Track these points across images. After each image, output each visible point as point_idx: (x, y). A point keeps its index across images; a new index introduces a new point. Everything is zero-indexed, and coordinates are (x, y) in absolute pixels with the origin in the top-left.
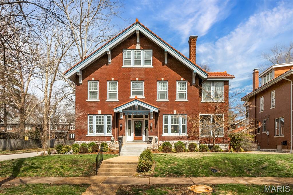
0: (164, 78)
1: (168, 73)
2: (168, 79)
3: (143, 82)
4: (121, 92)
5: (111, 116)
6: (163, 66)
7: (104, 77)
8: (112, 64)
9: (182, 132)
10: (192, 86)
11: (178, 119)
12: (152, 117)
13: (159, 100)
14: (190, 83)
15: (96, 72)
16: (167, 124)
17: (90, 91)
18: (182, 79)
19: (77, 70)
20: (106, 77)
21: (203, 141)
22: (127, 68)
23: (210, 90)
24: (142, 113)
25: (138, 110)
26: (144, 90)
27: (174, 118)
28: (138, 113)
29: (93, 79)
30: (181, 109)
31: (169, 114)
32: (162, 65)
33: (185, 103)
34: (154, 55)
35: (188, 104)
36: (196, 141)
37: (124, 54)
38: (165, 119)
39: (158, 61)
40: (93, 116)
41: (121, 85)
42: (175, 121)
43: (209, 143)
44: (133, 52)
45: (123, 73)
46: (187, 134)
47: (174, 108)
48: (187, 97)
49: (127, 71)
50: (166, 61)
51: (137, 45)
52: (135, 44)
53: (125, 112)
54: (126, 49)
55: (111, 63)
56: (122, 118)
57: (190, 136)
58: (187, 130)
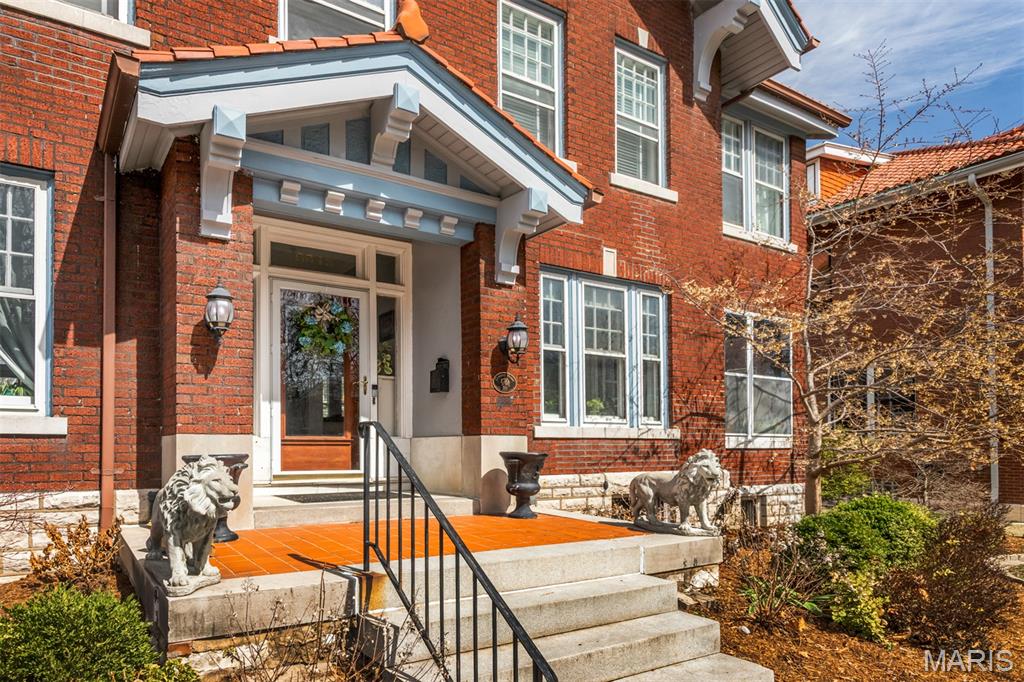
5: (42, 197)
9: (641, 411)
10: (691, 106)
11: (618, 319)
14: (681, 83)
16: (559, 348)
18: (644, 37)
23: (740, 166)
25: (390, 171)
27: (596, 306)
30: (642, 248)
31: (572, 273)
33: (660, 212)
35: (675, 220)
42: (605, 328)
46: (671, 424)
47: (602, 232)
48: (668, 170)
56: (225, 227)
57: (689, 439)
58: (670, 397)
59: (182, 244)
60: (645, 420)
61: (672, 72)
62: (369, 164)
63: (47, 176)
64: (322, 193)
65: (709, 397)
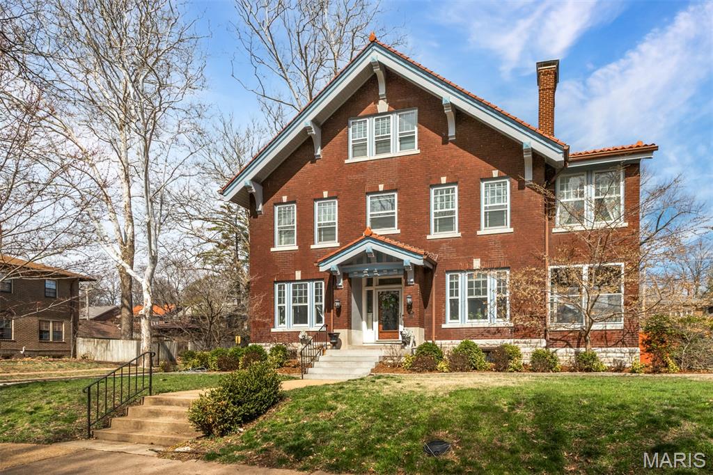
0: (447, 176)
1: (457, 163)
2: (459, 178)
3: (396, 194)
4: (343, 223)
5: (323, 282)
6: (444, 146)
7: (307, 193)
8: (323, 160)
9: (496, 317)
10: (523, 188)
11: (485, 283)
12: (412, 280)
13: (434, 235)
14: (517, 182)
15: (291, 183)
16: (457, 298)
17: (279, 228)
18: (495, 173)
19: (246, 180)
20: (311, 190)
21: (560, 340)
22: (358, 164)
23: (582, 194)
24: (388, 271)
25: (376, 263)
26: (399, 214)
27: (474, 280)
28: (379, 271)
29: (285, 199)
30: (493, 255)
31: (461, 271)
32: (443, 144)
33: (504, 239)
34: (421, 122)
35: (513, 240)
36: (537, 340)
37: (350, 130)
38: (451, 284)
39: (432, 135)
40: (286, 285)
41: (343, 208)
42: (477, 288)
43: (578, 346)
44: (371, 122)
45: (349, 176)
46: (511, 320)
47: (473, 253)
48: (511, 220)
49: (358, 172)
50: (452, 132)
51: (381, 102)
52: (376, 102)
53: (346, 271)
54: (356, 116)
55: (321, 157)
58: (510, 310)
59: (335, 291)
62: (370, 262)
63: (322, 279)
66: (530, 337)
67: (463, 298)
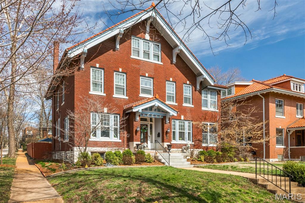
0: (172, 78)
1: (176, 74)
2: (176, 80)
3: (152, 80)
4: (129, 87)
5: (119, 117)
6: (171, 65)
7: (111, 66)
8: (120, 51)
10: (196, 91)
11: (184, 126)
12: (168, 122)
15: (101, 57)
16: (175, 131)
17: (93, 81)
18: (188, 82)
19: (85, 49)
20: (113, 65)
23: (207, 97)
27: (180, 124)
30: (188, 115)
31: (177, 120)
33: (191, 109)
34: (162, 50)
35: (193, 110)
37: (132, 41)
38: (173, 124)
39: (167, 58)
40: (97, 114)
42: (182, 127)
44: (141, 41)
45: (132, 64)
46: (193, 142)
47: (181, 113)
48: (192, 102)
49: (136, 64)
51: (147, 34)
52: (145, 33)
54: (135, 35)
55: (118, 50)
56: (138, 120)
57: (195, 144)
58: (192, 137)
59: (134, 122)
60: (188, 141)
61: (193, 86)
62: (152, 111)
63: (119, 114)
64: (147, 115)
65: (199, 137)
66: (198, 148)
67: (177, 131)
